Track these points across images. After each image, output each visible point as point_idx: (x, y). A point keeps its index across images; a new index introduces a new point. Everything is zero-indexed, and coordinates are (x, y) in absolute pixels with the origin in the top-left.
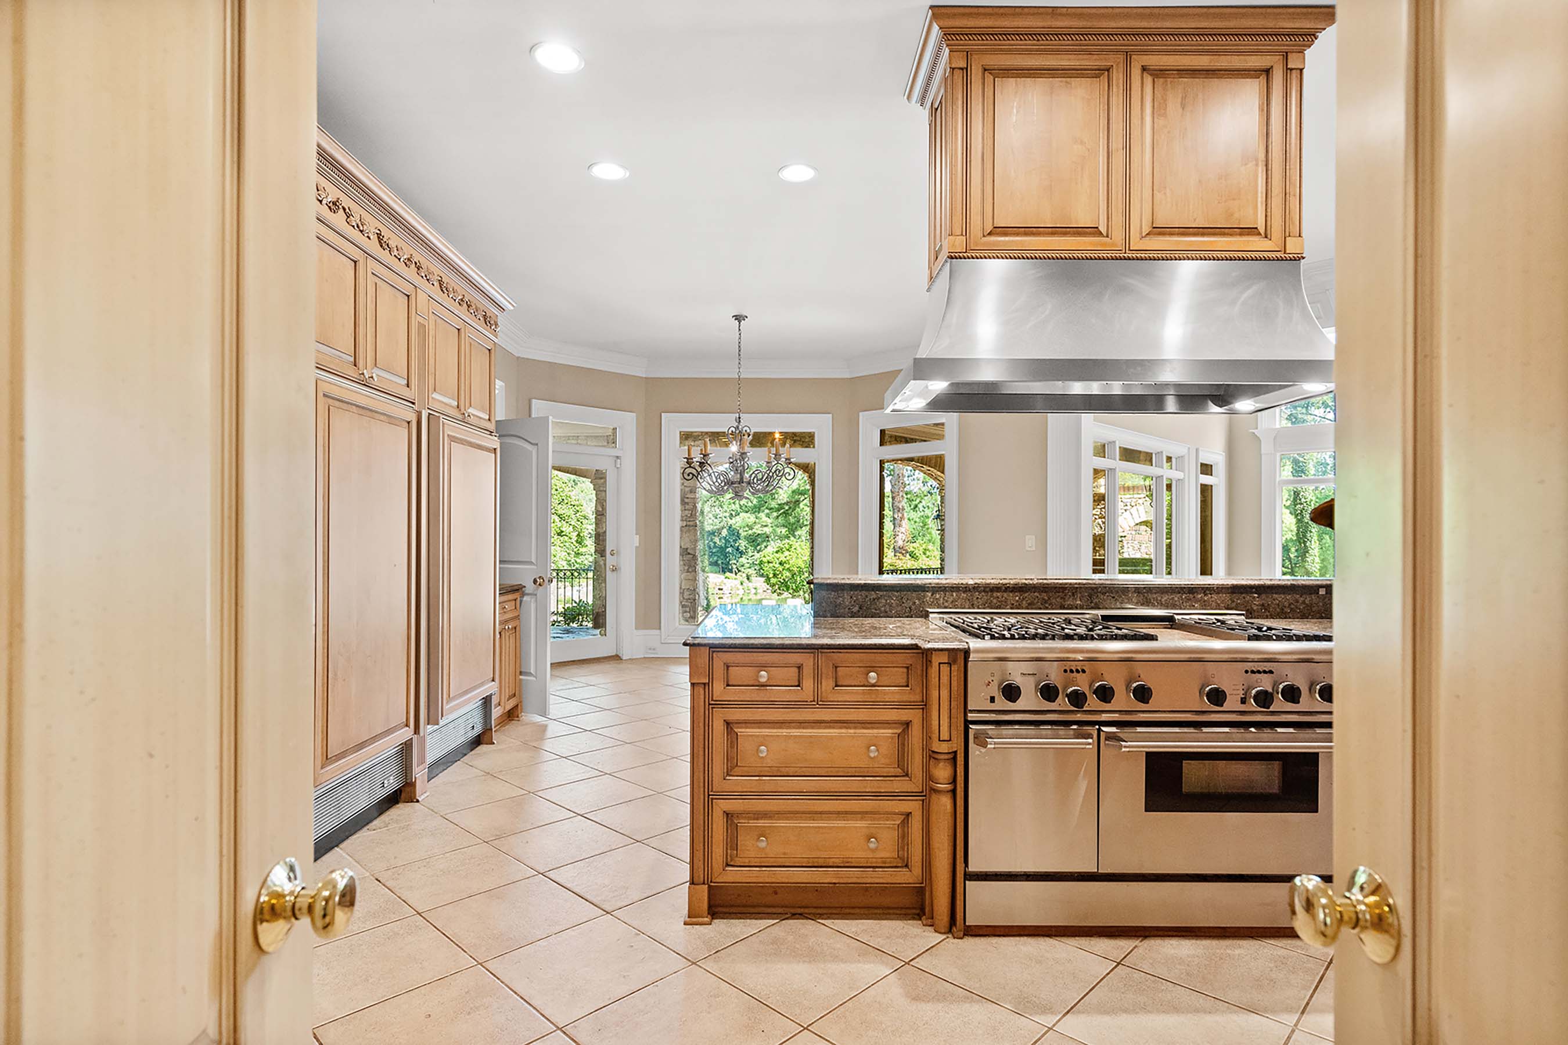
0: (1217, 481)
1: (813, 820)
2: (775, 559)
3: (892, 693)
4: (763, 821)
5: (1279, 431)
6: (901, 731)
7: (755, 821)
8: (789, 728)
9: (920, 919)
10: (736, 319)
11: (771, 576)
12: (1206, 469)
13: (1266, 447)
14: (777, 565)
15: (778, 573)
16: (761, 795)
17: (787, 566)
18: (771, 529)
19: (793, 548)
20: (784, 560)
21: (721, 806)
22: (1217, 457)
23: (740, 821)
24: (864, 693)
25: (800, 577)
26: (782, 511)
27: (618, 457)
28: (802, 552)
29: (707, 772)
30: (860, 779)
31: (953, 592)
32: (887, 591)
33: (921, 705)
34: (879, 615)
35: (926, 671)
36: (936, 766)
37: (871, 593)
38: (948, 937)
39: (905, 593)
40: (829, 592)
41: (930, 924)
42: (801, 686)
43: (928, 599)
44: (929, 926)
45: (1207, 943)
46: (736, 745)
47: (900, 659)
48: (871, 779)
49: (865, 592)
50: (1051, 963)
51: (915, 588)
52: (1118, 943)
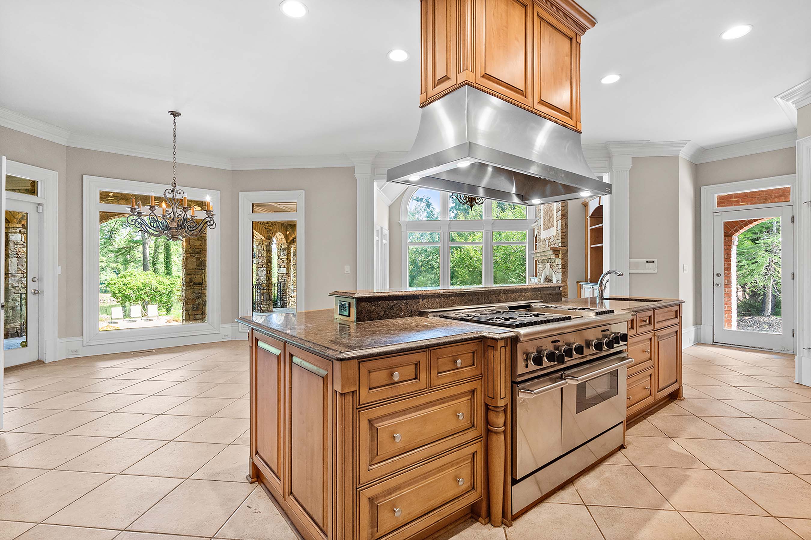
1: (426, 479)
2: (120, 281)
3: (468, 372)
4: (394, 494)
6: (471, 396)
7: (390, 497)
8: (410, 413)
9: (477, 521)
10: (171, 114)
11: (117, 292)
13: (403, 229)
14: (122, 286)
15: (122, 290)
16: (394, 473)
17: (129, 286)
18: (106, 264)
19: (133, 275)
20: (127, 282)
21: (367, 493)
23: (379, 501)
24: (454, 375)
25: (139, 292)
26: (121, 252)
27: (39, 204)
28: (140, 277)
29: (355, 469)
30: (451, 437)
31: (432, 298)
32: (399, 300)
33: (481, 377)
34: (395, 317)
35: (484, 353)
36: (497, 416)
37: (391, 302)
38: (504, 528)
39: (409, 301)
40: (366, 303)
41: (487, 522)
42: (418, 378)
43: (420, 303)
44: (487, 524)
45: (593, 474)
46: (376, 438)
47: (471, 347)
48: (457, 435)
49: (387, 302)
50: (566, 521)
51: (414, 297)
52: (569, 491)
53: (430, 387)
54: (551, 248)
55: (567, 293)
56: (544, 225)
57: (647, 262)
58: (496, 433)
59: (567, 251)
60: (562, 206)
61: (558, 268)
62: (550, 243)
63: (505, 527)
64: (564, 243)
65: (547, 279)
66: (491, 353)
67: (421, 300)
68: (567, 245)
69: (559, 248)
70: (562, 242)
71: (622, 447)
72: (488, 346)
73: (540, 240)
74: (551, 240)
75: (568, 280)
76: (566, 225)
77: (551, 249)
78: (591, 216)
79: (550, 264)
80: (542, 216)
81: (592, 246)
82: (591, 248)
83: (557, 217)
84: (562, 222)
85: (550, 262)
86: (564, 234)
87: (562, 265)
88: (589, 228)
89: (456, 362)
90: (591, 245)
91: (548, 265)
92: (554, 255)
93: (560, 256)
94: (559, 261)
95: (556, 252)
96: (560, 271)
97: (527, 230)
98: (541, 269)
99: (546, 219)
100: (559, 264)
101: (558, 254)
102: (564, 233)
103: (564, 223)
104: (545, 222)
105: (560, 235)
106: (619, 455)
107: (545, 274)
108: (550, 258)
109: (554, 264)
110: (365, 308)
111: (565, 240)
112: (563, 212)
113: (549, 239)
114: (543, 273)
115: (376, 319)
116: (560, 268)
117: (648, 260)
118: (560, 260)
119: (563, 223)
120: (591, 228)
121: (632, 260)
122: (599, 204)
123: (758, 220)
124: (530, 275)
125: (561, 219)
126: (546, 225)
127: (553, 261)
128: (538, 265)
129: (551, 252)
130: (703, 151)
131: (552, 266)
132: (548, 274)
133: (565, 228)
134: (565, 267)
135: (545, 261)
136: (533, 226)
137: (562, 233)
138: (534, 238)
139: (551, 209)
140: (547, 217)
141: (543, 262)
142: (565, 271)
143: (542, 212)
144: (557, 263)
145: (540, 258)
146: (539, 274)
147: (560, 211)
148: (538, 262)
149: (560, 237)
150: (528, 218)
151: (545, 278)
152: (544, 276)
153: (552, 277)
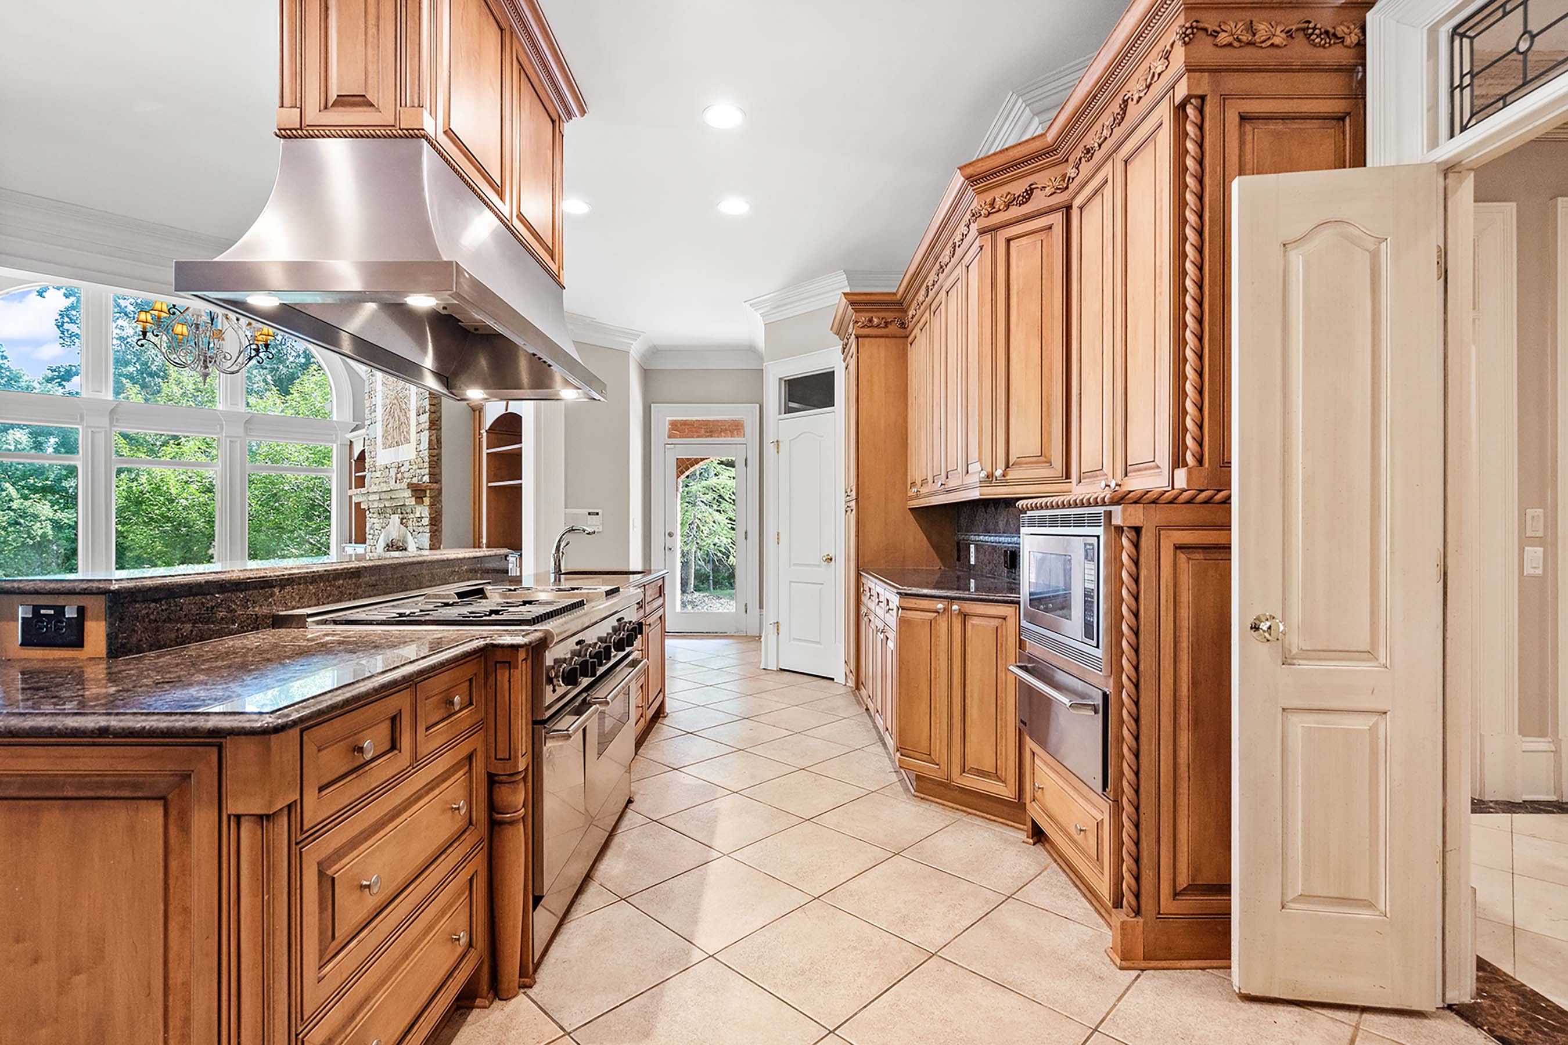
3: (465, 718)
6: (466, 768)
7: (353, 1024)
21: (315, 1037)
24: (448, 729)
30: (443, 857)
31: (300, 584)
32: (229, 591)
33: (480, 726)
34: (220, 634)
35: (486, 678)
36: (515, 791)
37: (208, 597)
38: (524, 993)
39: (250, 592)
40: (146, 605)
41: (491, 1000)
42: (398, 746)
43: (275, 598)
44: (491, 1003)
45: (610, 853)
46: (330, 902)
47: (468, 670)
48: (451, 849)
49: (200, 597)
50: (610, 933)
51: (264, 584)
52: (593, 888)
53: (416, 762)
54: (408, 484)
56: (385, 437)
57: (589, 514)
58: (512, 823)
59: (440, 492)
60: (430, 405)
61: (420, 524)
62: (399, 475)
63: (525, 990)
64: (435, 476)
66: (503, 676)
67: (276, 590)
68: (440, 481)
69: (425, 484)
70: (430, 474)
71: (630, 801)
72: (497, 663)
73: (375, 466)
74: (403, 469)
76: (439, 441)
77: (410, 486)
78: (489, 429)
79: (401, 516)
80: (379, 418)
81: (490, 484)
82: (489, 488)
83: (419, 424)
84: (430, 436)
85: (402, 513)
86: (435, 459)
87: (431, 519)
88: (485, 451)
89: (452, 703)
90: (488, 482)
91: (396, 519)
92: (414, 499)
93: (427, 501)
94: (423, 511)
95: (418, 492)
96: (427, 529)
97: (335, 445)
98: (377, 526)
99: (389, 426)
100: (423, 516)
101: (422, 498)
102: (434, 456)
103: (434, 438)
104: (386, 431)
105: (427, 459)
106: (630, 814)
107: (387, 536)
108: (404, 505)
109: (412, 516)
110: (143, 617)
111: (437, 470)
112: (434, 415)
113: (399, 467)
114: (382, 536)
115: (172, 644)
116: (428, 523)
117: (590, 511)
118: (427, 508)
119: (432, 438)
120: (489, 451)
121: (568, 511)
122: (509, 412)
123: (704, 459)
124: (341, 541)
125: (430, 429)
126: (389, 437)
127: (409, 510)
128: (368, 519)
129: (408, 493)
130: (654, 352)
131: (404, 521)
133: (436, 447)
134: (435, 522)
135: (389, 511)
136: (350, 436)
137: (430, 456)
138: (351, 463)
139: (404, 406)
140: (392, 421)
141: (381, 512)
142: (436, 530)
143: (379, 410)
144: (418, 515)
145: (376, 505)
146: (371, 537)
147: (428, 414)
148: (368, 512)
149: (426, 465)
150: (335, 419)
151: (388, 545)
152: (385, 541)
153: (406, 542)
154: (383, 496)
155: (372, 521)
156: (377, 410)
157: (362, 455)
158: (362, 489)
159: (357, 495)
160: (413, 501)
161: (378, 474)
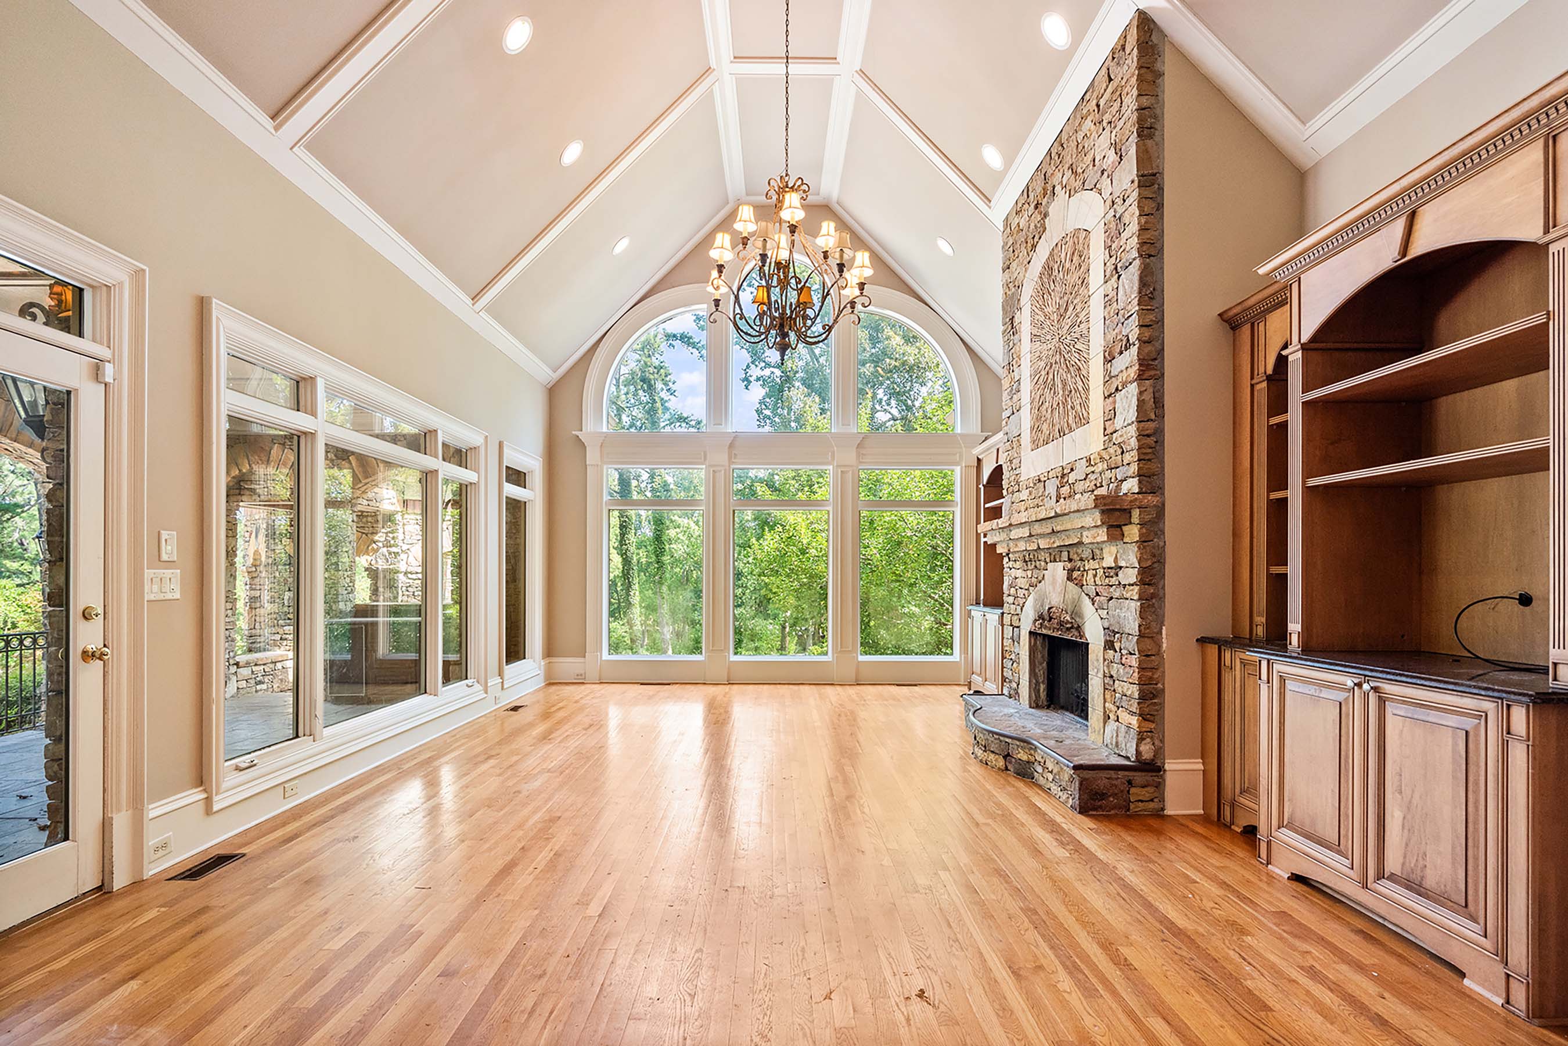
0: (533, 495)
5: (606, 435)
12: (517, 477)
13: (592, 456)
22: (531, 462)
55: (1160, 685)
56: (1037, 429)
59: (1160, 511)
60: (1141, 326)
61: (1115, 581)
62: (1065, 490)
64: (1151, 478)
65: (1051, 619)
68: (1162, 488)
69: (1129, 497)
70: (1140, 475)
73: (1018, 483)
74: (1072, 478)
75: (1164, 632)
76: (1159, 402)
77: (1094, 504)
79: (1069, 565)
80: (1026, 399)
82: (1309, 489)
83: (1111, 377)
84: (1141, 393)
85: (1070, 560)
86: (1151, 441)
87: (1142, 571)
90: (1307, 476)
91: (1057, 571)
92: (1104, 529)
93: (1133, 532)
94: (1123, 554)
95: (1114, 514)
96: (1134, 592)
97: (957, 470)
98: (1022, 583)
99: (1044, 407)
100: (1122, 564)
101: (1120, 526)
102: (1148, 436)
103: (1148, 396)
104: (1038, 418)
105: (1134, 443)
107: (1041, 600)
108: (1080, 543)
109: (1093, 564)
111: (1154, 466)
112: (1148, 348)
113: (1063, 476)
114: (1030, 600)
116: (1133, 580)
118: (1133, 547)
119: (1145, 396)
122: (1404, 255)
125: (1140, 377)
126: (1046, 426)
127: (1087, 553)
128: (1008, 570)
129: (1094, 518)
131: (1076, 574)
132: (1055, 599)
133: (1153, 417)
134: (1152, 578)
135: (1043, 555)
136: (977, 451)
137: (1142, 435)
138: (978, 490)
139: (1074, 358)
140: (1048, 396)
141: (1029, 559)
142: (1153, 596)
143: (1026, 387)
144: (1109, 561)
145: (1022, 546)
146: (1011, 599)
147: (1134, 350)
148: (1006, 559)
149: (1131, 456)
150: (958, 430)
151: (1041, 617)
152: (1035, 607)
153: (1081, 616)
154: (1038, 529)
155: (1014, 573)
156: (1022, 387)
157: (998, 473)
158: (1000, 521)
159: (992, 532)
160: (1102, 535)
161: (1024, 494)
